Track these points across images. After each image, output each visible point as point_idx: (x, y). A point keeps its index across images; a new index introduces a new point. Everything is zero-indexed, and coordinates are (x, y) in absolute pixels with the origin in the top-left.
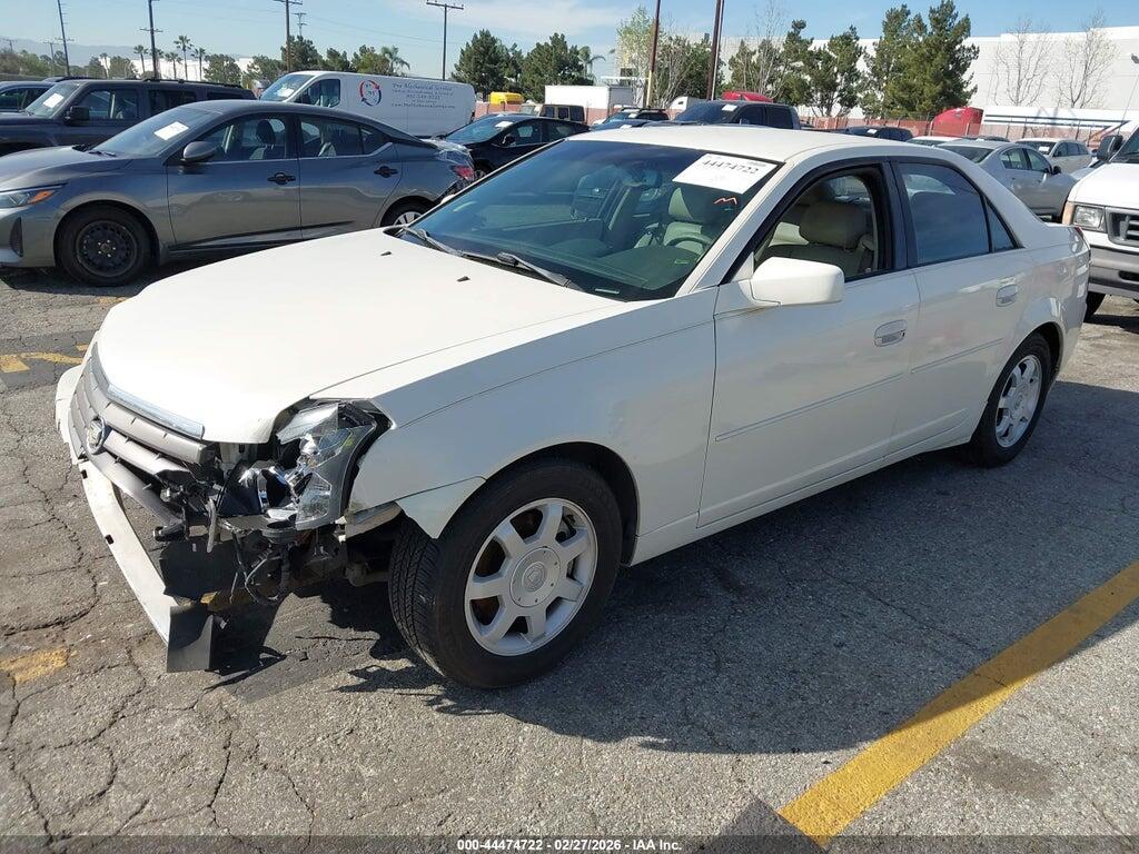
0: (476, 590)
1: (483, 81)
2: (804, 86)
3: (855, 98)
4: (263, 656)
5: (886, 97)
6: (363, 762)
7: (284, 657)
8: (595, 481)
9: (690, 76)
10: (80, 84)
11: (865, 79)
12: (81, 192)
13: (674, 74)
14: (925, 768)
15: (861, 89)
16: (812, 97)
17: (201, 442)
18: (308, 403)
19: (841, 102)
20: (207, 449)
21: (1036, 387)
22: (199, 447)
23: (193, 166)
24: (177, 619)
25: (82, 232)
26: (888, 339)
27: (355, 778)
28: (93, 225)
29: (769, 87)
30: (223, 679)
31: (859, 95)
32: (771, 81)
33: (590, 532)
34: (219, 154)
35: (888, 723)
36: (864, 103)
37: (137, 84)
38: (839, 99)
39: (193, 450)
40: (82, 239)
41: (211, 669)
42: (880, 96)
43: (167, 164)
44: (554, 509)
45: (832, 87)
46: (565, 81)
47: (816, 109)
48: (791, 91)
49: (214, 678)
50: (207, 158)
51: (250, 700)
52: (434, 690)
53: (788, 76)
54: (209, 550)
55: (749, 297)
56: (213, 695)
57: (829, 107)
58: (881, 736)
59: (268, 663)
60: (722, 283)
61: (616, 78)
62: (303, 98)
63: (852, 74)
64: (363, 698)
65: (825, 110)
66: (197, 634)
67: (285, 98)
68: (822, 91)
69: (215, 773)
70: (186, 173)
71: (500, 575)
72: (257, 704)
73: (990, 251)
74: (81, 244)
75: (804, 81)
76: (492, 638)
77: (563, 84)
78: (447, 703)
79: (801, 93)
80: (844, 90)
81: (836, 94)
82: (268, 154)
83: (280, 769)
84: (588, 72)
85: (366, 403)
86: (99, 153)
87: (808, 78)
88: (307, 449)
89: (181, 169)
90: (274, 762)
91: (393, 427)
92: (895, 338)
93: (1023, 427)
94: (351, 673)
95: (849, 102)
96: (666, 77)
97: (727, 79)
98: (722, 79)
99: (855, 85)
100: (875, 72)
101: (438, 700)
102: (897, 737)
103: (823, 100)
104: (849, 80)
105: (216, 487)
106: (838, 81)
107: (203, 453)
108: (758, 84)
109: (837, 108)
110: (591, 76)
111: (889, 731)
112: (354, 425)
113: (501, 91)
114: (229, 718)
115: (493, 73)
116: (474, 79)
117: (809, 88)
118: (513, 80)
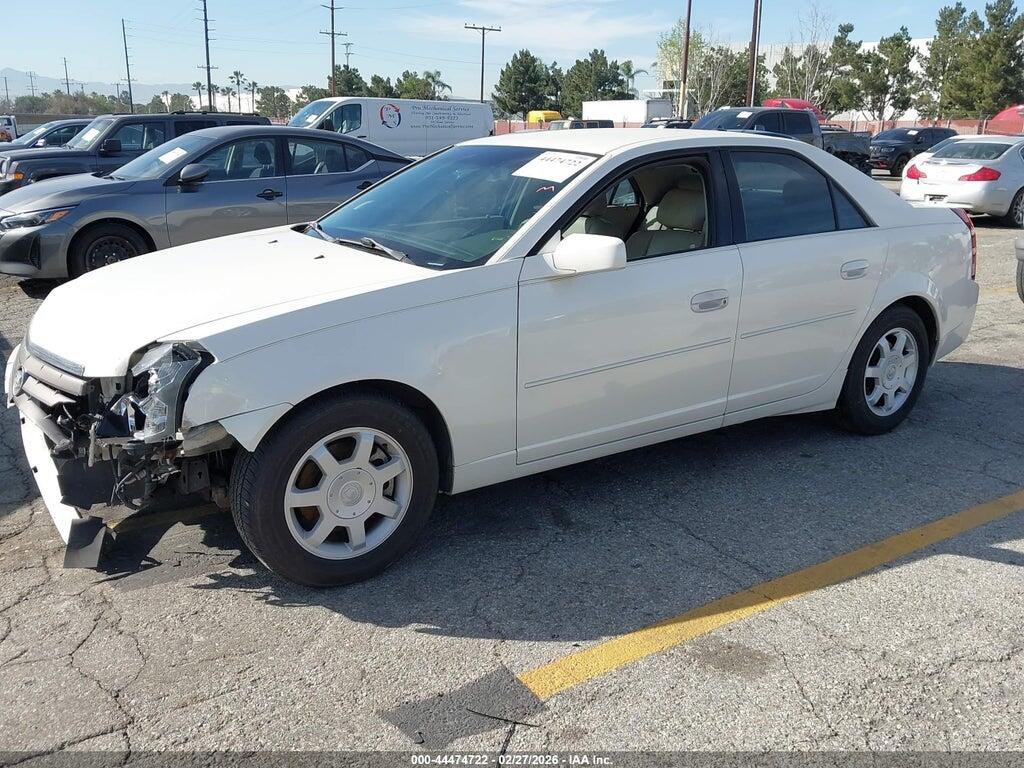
0: (294, 499)
1: (523, 100)
2: (853, 91)
3: (909, 99)
4: (144, 563)
5: (943, 97)
6: (196, 633)
7: (160, 564)
8: (405, 415)
9: (734, 86)
10: (114, 119)
11: (919, 80)
12: (92, 211)
13: (717, 84)
14: (662, 652)
15: (915, 90)
16: (862, 101)
17: (82, 378)
18: (155, 344)
19: (893, 105)
20: (87, 384)
21: (912, 359)
22: (82, 382)
23: (189, 185)
24: (77, 529)
25: (91, 248)
26: (706, 306)
27: (188, 640)
28: (101, 239)
29: (817, 93)
30: (110, 577)
31: (913, 96)
32: (817, 87)
33: (404, 459)
34: (221, 174)
35: (649, 621)
36: (919, 104)
37: (164, 118)
38: (891, 102)
39: (76, 386)
40: (92, 252)
41: (99, 568)
42: (936, 96)
43: (166, 184)
44: (366, 437)
45: (884, 89)
46: (604, 96)
47: (867, 113)
48: (840, 96)
49: (103, 576)
50: (202, 178)
51: (125, 590)
52: (266, 589)
53: (836, 80)
54: (90, 464)
55: (551, 266)
56: (97, 588)
57: (881, 110)
58: (635, 630)
59: (146, 567)
60: (528, 255)
61: (658, 91)
62: (325, 125)
63: (905, 75)
64: (213, 593)
65: (877, 113)
66: (90, 540)
67: (309, 124)
68: (872, 94)
69: (82, 635)
70: (185, 191)
71: (318, 489)
72: (129, 594)
73: (837, 229)
74: (91, 258)
75: (852, 86)
76: (313, 542)
77: (603, 99)
78: (272, 598)
79: (850, 98)
80: (897, 92)
81: (888, 96)
82: (265, 173)
83: (132, 635)
84: (630, 86)
85: (195, 344)
86: (111, 178)
87: (857, 82)
88: (152, 380)
89: (179, 188)
90: (127, 629)
91: (216, 361)
92: (717, 305)
93: (903, 398)
94: (210, 577)
95: (903, 104)
96: (708, 85)
97: (773, 87)
98: (767, 87)
99: (908, 86)
100: (930, 72)
101: (266, 597)
102: (649, 632)
103: (873, 102)
104: (902, 81)
105: (97, 416)
106: (889, 83)
107: (85, 387)
108: (804, 90)
109: (889, 111)
110: (632, 90)
111: (644, 627)
112: (185, 359)
113: (541, 109)
114: (105, 602)
115: (532, 92)
116: (514, 99)
117: (859, 91)
118: (553, 98)
